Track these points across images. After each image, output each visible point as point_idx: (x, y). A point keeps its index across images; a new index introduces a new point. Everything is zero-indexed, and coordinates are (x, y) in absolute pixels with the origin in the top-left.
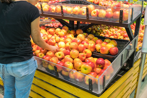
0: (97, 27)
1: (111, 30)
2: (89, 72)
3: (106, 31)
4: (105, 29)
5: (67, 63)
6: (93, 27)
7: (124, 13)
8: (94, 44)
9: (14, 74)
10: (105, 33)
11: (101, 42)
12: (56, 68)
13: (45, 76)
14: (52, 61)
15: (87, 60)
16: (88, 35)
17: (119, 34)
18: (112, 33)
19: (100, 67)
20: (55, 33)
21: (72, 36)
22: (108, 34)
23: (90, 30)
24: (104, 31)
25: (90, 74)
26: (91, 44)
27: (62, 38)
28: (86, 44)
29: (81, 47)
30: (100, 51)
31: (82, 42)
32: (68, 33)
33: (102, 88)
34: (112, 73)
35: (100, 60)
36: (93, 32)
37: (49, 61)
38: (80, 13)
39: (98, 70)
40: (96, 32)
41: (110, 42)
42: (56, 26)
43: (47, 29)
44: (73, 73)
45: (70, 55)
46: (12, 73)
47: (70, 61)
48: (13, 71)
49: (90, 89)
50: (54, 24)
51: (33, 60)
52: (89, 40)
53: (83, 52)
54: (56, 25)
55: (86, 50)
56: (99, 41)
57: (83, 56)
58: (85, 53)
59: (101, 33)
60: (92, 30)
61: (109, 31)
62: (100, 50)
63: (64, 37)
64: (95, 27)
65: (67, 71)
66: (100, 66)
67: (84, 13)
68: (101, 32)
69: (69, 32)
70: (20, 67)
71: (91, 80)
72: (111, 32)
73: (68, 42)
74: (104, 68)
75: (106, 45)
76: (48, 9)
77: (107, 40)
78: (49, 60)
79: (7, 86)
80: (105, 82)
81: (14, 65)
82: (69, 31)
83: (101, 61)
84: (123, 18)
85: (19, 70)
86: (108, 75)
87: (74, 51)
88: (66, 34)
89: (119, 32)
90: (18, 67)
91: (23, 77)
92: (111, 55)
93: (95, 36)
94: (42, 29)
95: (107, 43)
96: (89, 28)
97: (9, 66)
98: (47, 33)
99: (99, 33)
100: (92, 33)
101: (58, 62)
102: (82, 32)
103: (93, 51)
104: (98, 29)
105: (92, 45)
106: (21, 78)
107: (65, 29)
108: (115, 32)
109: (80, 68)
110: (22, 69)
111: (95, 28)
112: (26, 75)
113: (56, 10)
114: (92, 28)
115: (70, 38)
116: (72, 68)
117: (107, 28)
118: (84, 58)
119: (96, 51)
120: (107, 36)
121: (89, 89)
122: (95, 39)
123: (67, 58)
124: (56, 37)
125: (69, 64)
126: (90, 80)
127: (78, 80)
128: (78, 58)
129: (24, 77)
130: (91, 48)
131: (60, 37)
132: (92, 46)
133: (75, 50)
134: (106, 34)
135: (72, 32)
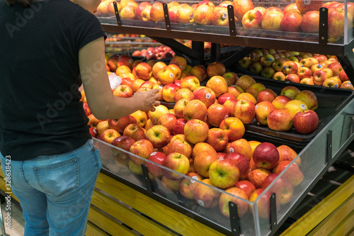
0: (265, 55)
1: (304, 60)
2: (231, 183)
3: (292, 63)
4: (289, 58)
5: (173, 158)
6: (254, 54)
7: (331, 16)
8: (251, 103)
9: (41, 186)
10: (288, 69)
11: (272, 96)
12: (145, 169)
13: (121, 189)
14: (137, 152)
15: (231, 147)
16: (239, 77)
17: (329, 72)
18: (307, 69)
19: (265, 166)
20: (153, 76)
21: (195, 82)
22: (295, 71)
23: (247, 63)
24: (285, 64)
25: (235, 189)
26: (243, 103)
27: (167, 88)
28: (229, 103)
29: (216, 113)
30: (268, 122)
31: (219, 98)
32: (184, 74)
33: (268, 226)
34: (298, 183)
35: (263, 148)
36: (255, 69)
37: (129, 150)
38: (213, 22)
39: (260, 175)
40: (264, 67)
41: (298, 96)
42: (160, 56)
43: (134, 64)
44: (189, 183)
45: (183, 134)
46: (36, 183)
47: (181, 151)
48: (38, 179)
49: (235, 230)
50: (157, 51)
51: (90, 149)
52: (241, 93)
53: (221, 126)
54: (161, 53)
55: (229, 120)
56: (267, 93)
57: (221, 136)
58: (225, 127)
59: (276, 71)
60: (252, 63)
61: (299, 65)
62: (266, 119)
63: (173, 84)
64: (261, 54)
65: (174, 179)
66: (264, 163)
67: (223, 19)
68: (277, 67)
69: (188, 71)
70: (55, 167)
71: (236, 205)
72: (304, 68)
73: (182, 98)
74: (277, 170)
75: (285, 104)
76: (132, 12)
77: (289, 92)
78: (130, 147)
79: (30, 216)
80: (275, 210)
81: (42, 163)
82: (189, 67)
83: (266, 150)
84: (330, 30)
85: (54, 176)
86: (285, 192)
87: (195, 125)
88: (179, 77)
89: (329, 66)
90: (51, 168)
91: (64, 193)
92: (297, 132)
93: (258, 81)
94: (121, 65)
95: (289, 99)
96: (245, 58)
97: (29, 165)
98: (131, 76)
99: (272, 71)
100: (252, 70)
101: (152, 154)
102: (224, 70)
103: (248, 123)
104: (270, 60)
105: (246, 105)
106: (60, 195)
107: (177, 65)
108: (317, 65)
109: (208, 170)
110: (61, 173)
111: (261, 57)
112: (72, 189)
113: (151, 14)
114: (252, 57)
115: (189, 88)
116: (186, 172)
117: (296, 56)
118: (222, 142)
119: (257, 121)
120: (294, 77)
121: (232, 230)
122: (256, 89)
123: (175, 142)
124: (153, 84)
125: (177, 161)
126: (232, 205)
127: (201, 202)
128: (206, 141)
129: (67, 193)
130: (242, 113)
131: (163, 84)
132: (246, 109)
133: (198, 121)
134: (289, 73)
135: (196, 71)
